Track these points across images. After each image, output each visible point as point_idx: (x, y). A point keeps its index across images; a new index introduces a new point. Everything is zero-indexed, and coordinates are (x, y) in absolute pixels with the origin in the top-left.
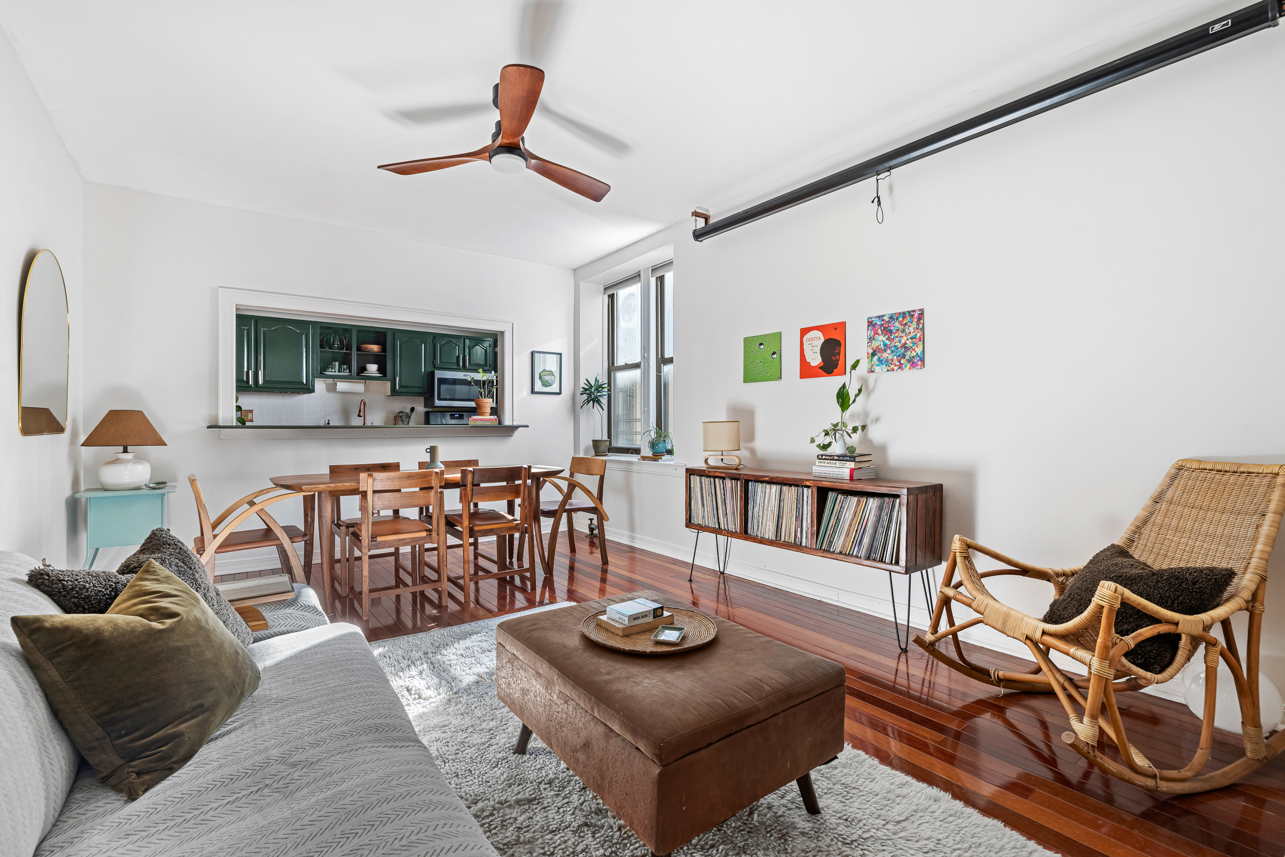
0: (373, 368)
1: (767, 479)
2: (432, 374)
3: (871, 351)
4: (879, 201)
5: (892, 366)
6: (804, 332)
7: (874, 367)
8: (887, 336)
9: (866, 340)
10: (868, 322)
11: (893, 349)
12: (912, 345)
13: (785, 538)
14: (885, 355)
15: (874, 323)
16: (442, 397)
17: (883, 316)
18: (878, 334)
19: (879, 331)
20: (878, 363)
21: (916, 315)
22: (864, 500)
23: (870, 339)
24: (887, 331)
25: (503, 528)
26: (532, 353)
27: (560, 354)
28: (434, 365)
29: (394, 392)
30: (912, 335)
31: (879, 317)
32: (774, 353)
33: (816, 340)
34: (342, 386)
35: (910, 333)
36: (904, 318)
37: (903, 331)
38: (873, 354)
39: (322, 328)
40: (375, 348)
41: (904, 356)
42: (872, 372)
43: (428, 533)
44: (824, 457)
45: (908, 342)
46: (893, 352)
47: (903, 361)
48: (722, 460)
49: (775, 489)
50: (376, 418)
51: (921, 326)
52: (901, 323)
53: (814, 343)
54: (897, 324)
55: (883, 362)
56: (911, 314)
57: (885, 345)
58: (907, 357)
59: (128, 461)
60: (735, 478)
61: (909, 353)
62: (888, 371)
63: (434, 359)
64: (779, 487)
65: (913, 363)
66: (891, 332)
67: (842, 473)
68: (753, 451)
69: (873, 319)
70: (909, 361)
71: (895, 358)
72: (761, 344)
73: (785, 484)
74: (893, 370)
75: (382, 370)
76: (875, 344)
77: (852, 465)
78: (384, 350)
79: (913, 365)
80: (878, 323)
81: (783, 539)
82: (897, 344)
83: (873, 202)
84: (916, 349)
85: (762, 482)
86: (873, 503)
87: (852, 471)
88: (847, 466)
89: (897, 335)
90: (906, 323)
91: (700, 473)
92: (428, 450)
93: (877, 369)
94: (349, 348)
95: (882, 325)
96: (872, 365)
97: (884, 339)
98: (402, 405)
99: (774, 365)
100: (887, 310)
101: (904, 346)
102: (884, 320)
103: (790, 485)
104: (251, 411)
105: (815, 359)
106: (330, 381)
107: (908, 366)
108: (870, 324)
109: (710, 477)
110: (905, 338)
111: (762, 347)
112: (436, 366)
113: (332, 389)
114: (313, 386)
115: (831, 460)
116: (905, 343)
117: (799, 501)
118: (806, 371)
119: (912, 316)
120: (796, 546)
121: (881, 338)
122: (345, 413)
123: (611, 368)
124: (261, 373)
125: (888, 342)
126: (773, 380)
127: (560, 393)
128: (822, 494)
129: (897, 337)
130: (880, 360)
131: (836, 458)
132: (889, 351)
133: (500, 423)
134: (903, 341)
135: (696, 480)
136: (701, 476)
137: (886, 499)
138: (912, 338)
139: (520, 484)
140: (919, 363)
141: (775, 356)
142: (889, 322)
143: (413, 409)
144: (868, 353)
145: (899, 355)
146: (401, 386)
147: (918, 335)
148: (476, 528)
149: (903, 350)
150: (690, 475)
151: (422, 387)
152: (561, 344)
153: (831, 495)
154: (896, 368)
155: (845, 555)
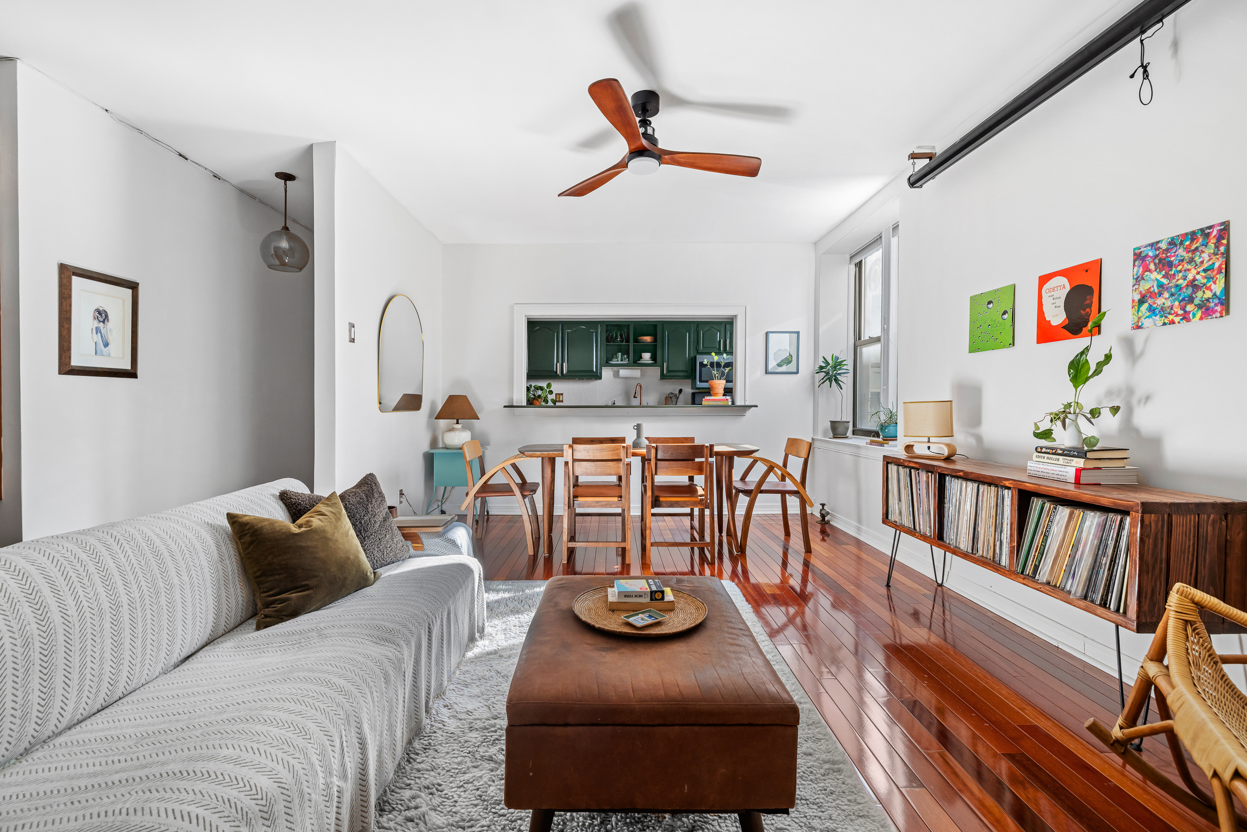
0: (647, 356)
1: (961, 474)
2: (694, 360)
3: (1137, 297)
4: (1145, 71)
5: (1171, 317)
6: (1044, 280)
7: (1142, 319)
8: (1163, 273)
9: (1131, 282)
10: (1135, 254)
11: (1173, 290)
12: (1205, 281)
13: (983, 552)
14: (1160, 301)
15: (1143, 255)
16: (703, 379)
17: (1158, 242)
18: (1150, 271)
19: (1152, 267)
20: (1148, 314)
21: (1215, 233)
22: (1078, 512)
23: (1136, 279)
24: (1164, 264)
25: (689, 501)
26: (767, 334)
27: (798, 333)
28: (698, 350)
29: (663, 377)
30: (1205, 266)
31: (1152, 245)
32: (1005, 313)
33: (1061, 287)
34: (623, 372)
35: (1202, 262)
36: (1192, 240)
37: (1191, 260)
38: (1141, 302)
39: (607, 325)
40: (648, 339)
41: (1191, 300)
42: (1139, 327)
43: (619, 499)
44: (1044, 450)
45: (1198, 277)
46: (1172, 295)
47: (1189, 308)
48: (929, 448)
49: (971, 487)
50: (651, 398)
51: (1222, 249)
52: (1187, 249)
53: (1056, 294)
54: (1181, 252)
55: (1157, 311)
56: (1205, 233)
57: (1161, 286)
58: (1197, 301)
59: (457, 429)
60: (929, 469)
61: (1199, 294)
62: (1164, 324)
63: (698, 345)
64: (976, 485)
65: (1208, 309)
66: (1170, 265)
67: (1065, 474)
68: (979, 439)
69: (1142, 249)
70: (1199, 307)
71: (1177, 303)
72: (990, 303)
73: (984, 483)
74: (1172, 322)
75: (654, 358)
76: (1144, 286)
77: (1080, 463)
78: (655, 340)
79: (1207, 311)
80: (1151, 254)
81: (980, 553)
82: (1181, 281)
83: (1132, 76)
84: (1213, 286)
85: (958, 477)
86: (1093, 520)
87: (1078, 472)
88: (1073, 464)
89: (1179, 268)
90: (1197, 249)
91: (898, 463)
92: (635, 427)
93: (1147, 323)
94: (628, 341)
95: (1157, 256)
96: (1139, 318)
97: (1159, 277)
98: (671, 387)
99: (1004, 329)
100: (1164, 234)
101: (1194, 285)
102: (1159, 248)
103: (990, 484)
104: (562, 394)
105: (1057, 316)
106: (615, 368)
107: (1199, 314)
108: (1138, 256)
109: (906, 467)
110: (1194, 272)
111: (991, 306)
112: (699, 351)
113: (616, 375)
114: (601, 373)
115: (1053, 454)
116: (1194, 279)
117: (999, 505)
118: (1046, 334)
119: (1208, 235)
120: (993, 565)
121: (1156, 276)
122: (627, 395)
123: (858, 342)
124: (565, 365)
125: (1165, 281)
126: (1004, 347)
127: (797, 373)
128: (1024, 498)
129: (1180, 271)
130: (1151, 310)
131: (1060, 452)
132: (1166, 295)
133: (733, 403)
134: (1190, 277)
135: (893, 468)
136: (899, 465)
137: (1111, 515)
138: (1205, 271)
139: (703, 462)
140: (1218, 308)
141: (1006, 316)
142: (1167, 250)
143: (681, 391)
144: (1133, 301)
145: (1183, 299)
146: (668, 371)
147: (1217, 265)
148: (661, 499)
149: (1190, 290)
150: (888, 463)
151: (686, 371)
152: (801, 322)
153: (1036, 503)
154: (1177, 319)
155: (1053, 588)
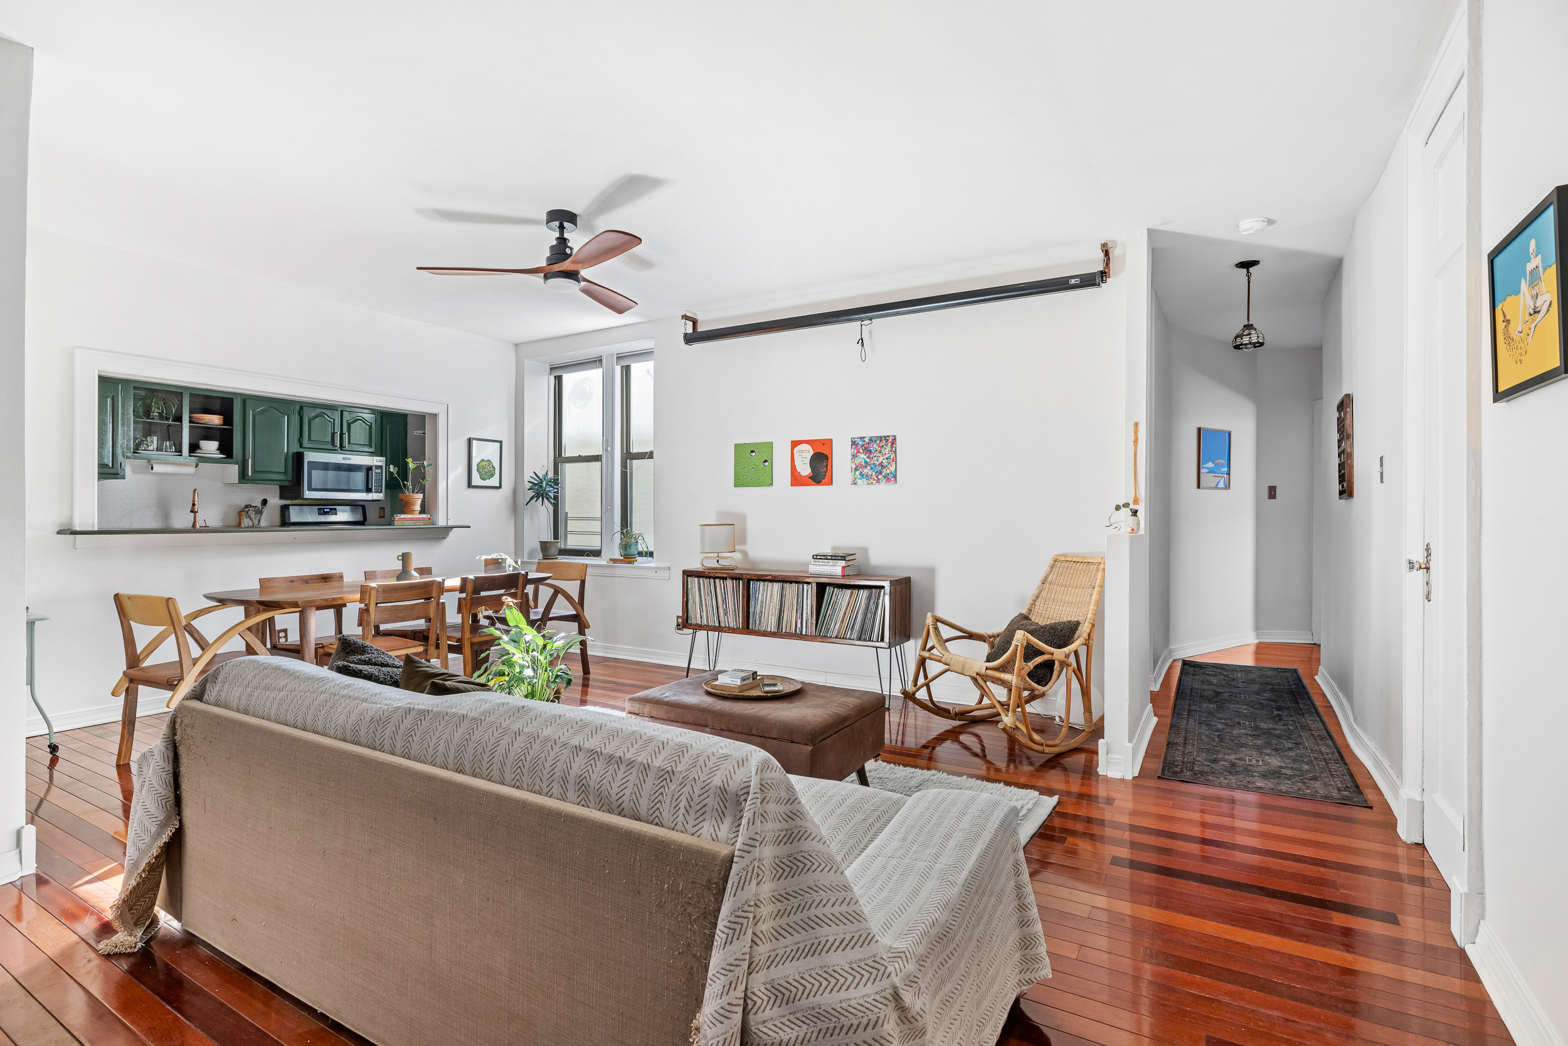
1: (769, 577)
3: (854, 467)
4: (862, 342)
5: (871, 480)
6: (795, 444)
7: (857, 479)
8: (867, 455)
9: (850, 457)
10: (852, 441)
11: (872, 466)
12: (887, 464)
13: (787, 629)
14: (866, 471)
15: (856, 443)
16: (313, 487)
17: (864, 438)
18: (860, 452)
19: (861, 451)
20: (860, 477)
21: (890, 440)
22: (855, 592)
23: (853, 456)
24: (868, 451)
26: (469, 440)
27: (501, 442)
30: (887, 456)
31: (861, 438)
32: (766, 461)
33: (805, 453)
35: (885, 454)
36: (881, 441)
37: (880, 452)
38: (856, 470)
41: (881, 473)
42: (855, 484)
44: (818, 557)
45: (884, 461)
46: (872, 468)
47: (880, 477)
48: (718, 561)
49: (777, 586)
51: (894, 449)
52: (878, 445)
53: (804, 455)
54: (875, 445)
55: (864, 476)
56: (886, 438)
57: (866, 462)
58: (883, 474)
60: (736, 578)
61: (885, 470)
62: (868, 484)
64: (780, 584)
65: (888, 479)
66: (870, 451)
67: (835, 571)
68: (745, 553)
69: (856, 440)
70: (885, 477)
71: (874, 473)
72: (752, 452)
73: (786, 582)
74: (872, 483)
76: (858, 461)
77: (843, 563)
79: (887, 478)
80: (860, 443)
81: (784, 630)
82: (876, 462)
83: (858, 343)
84: (890, 468)
85: (764, 581)
86: (864, 594)
87: (843, 568)
88: (839, 564)
89: (875, 454)
90: (883, 446)
91: (699, 575)
93: (859, 482)
95: (864, 445)
96: (855, 479)
97: (865, 457)
99: (765, 473)
100: (868, 433)
101: (881, 464)
102: (864, 441)
103: (791, 582)
105: (805, 470)
107: (884, 480)
108: (853, 443)
109: (710, 578)
110: (882, 458)
111: (753, 454)
112: (303, 446)
115: (824, 559)
116: (882, 462)
117: (800, 596)
119: (887, 440)
120: (799, 635)
121: (863, 456)
123: (558, 459)
125: (868, 460)
126: (766, 486)
127: (500, 487)
128: (821, 588)
129: (875, 456)
130: (861, 474)
131: (829, 557)
132: (869, 468)
134: (880, 461)
135: (694, 582)
136: (699, 577)
137: (874, 590)
138: (887, 459)
140: (893, 479)
141: (766, 464)
142: (868, 443)
143: (265, 502)
144: (852, 468)
145: (877, 472)
147: (892, 457)
149: (880, 468)
150: (688, 576)
152: (501, 429)
153: (829, 590)
154: (874, 482)
155: (842, 639)
